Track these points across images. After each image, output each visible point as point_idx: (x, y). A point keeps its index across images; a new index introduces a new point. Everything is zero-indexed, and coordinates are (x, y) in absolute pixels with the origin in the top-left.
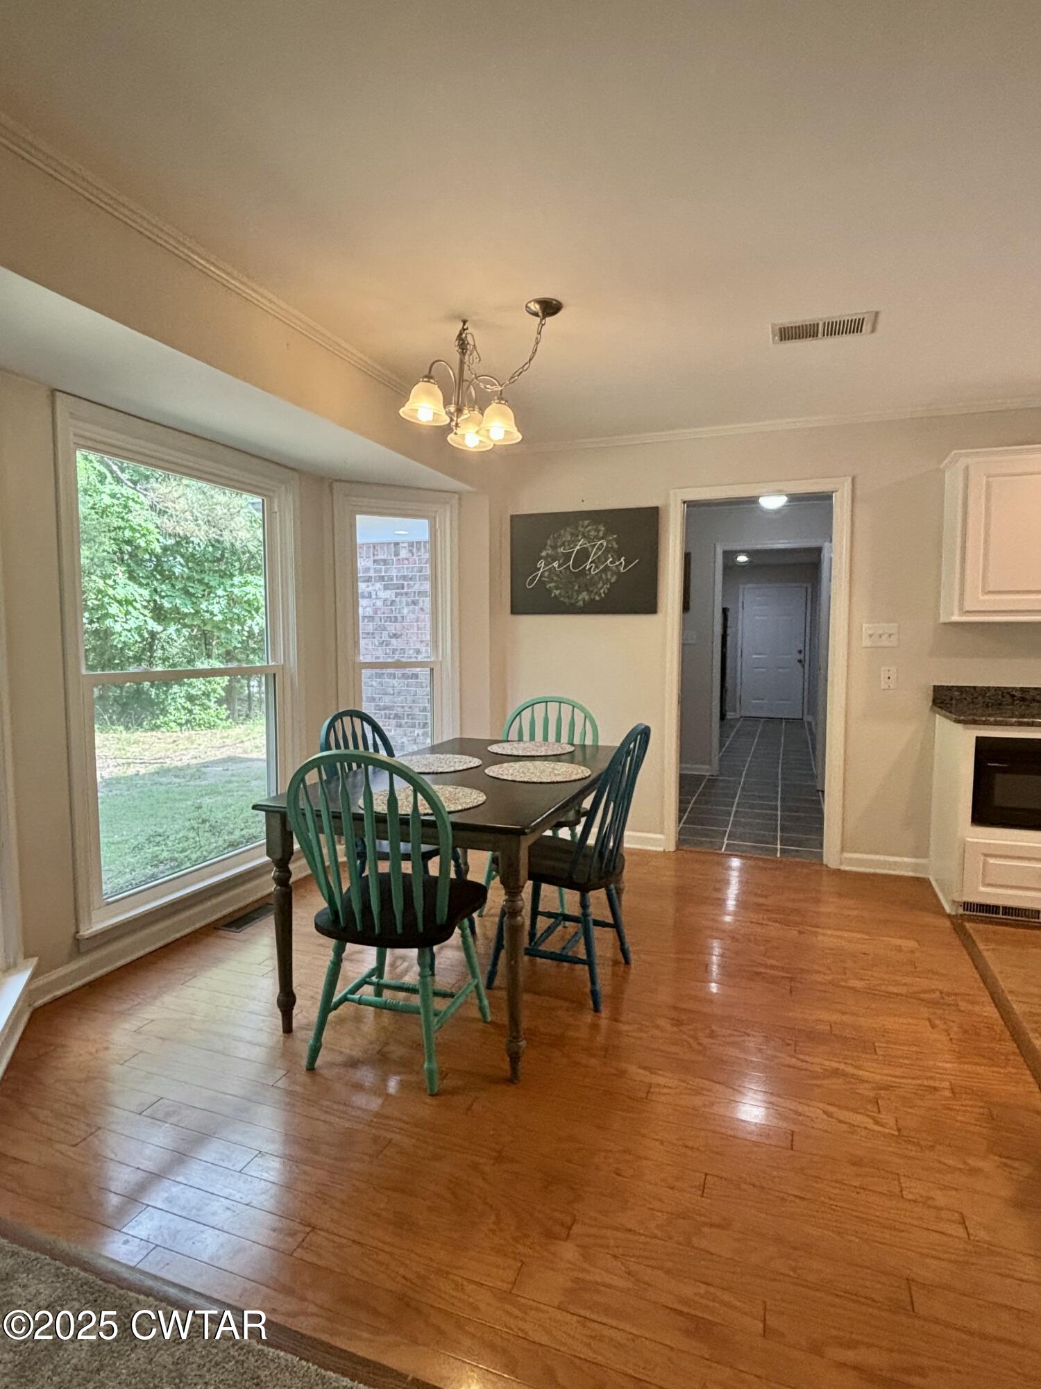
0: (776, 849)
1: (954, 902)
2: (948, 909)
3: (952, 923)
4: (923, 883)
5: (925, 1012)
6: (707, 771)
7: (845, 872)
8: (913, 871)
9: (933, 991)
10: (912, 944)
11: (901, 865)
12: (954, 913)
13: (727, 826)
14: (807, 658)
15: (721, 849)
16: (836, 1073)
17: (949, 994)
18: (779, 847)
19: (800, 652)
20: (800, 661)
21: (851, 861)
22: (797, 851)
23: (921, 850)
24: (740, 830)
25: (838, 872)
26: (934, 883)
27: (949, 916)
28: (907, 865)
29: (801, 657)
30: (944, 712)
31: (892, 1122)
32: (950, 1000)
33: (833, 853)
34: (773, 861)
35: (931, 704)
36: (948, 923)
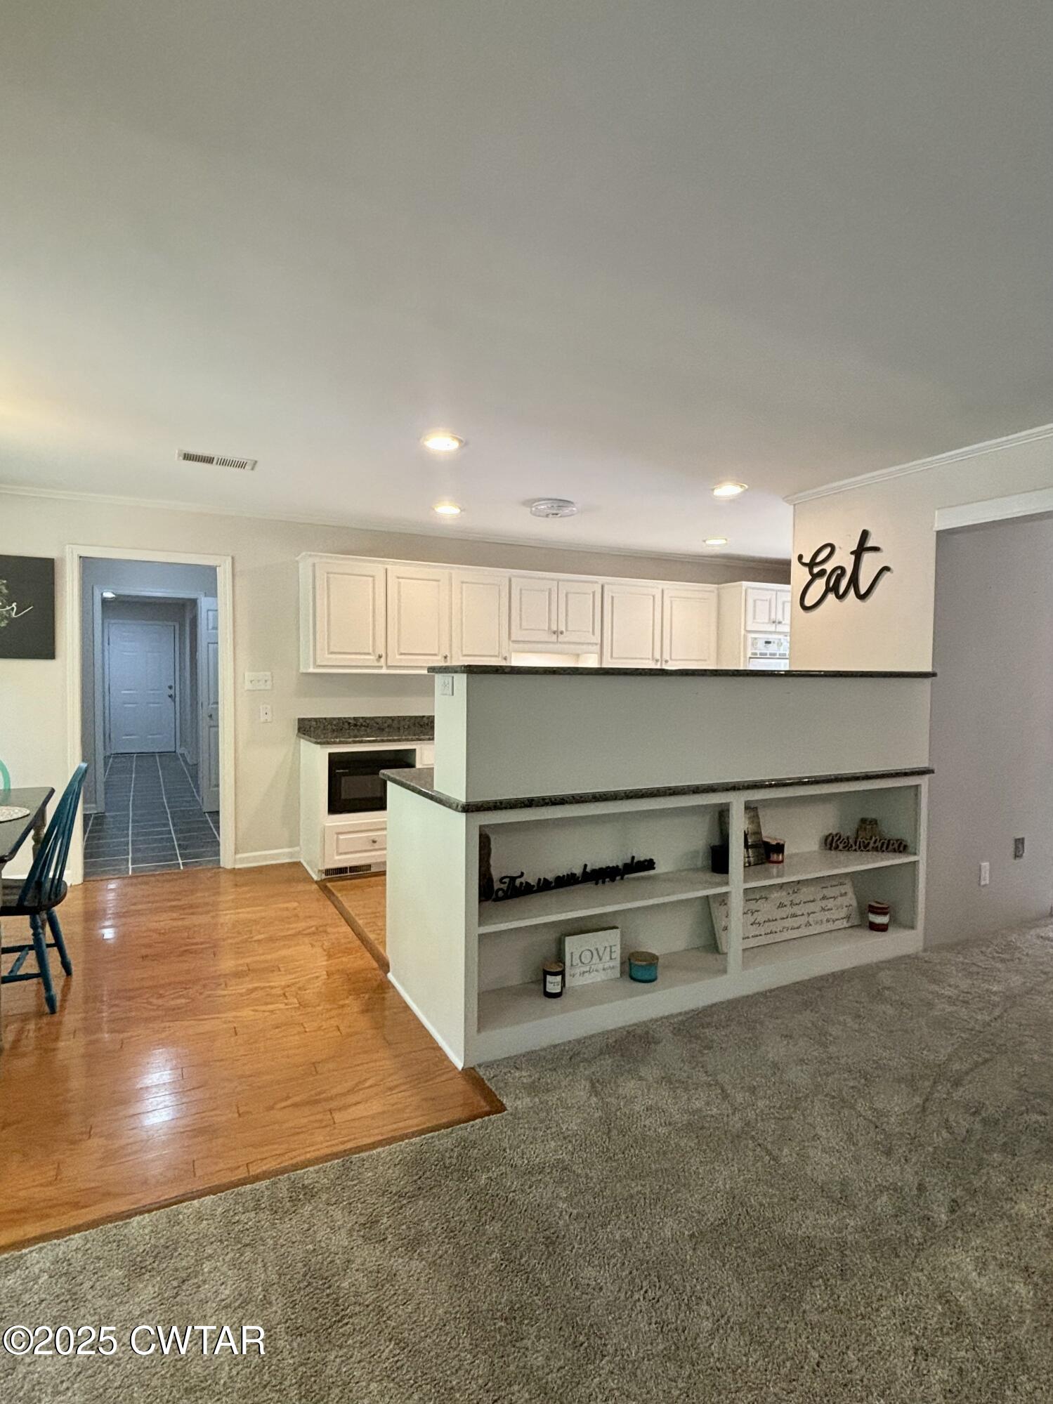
0: (179, 864)
1: (319, 871)
2: (315, 878)
3: (319, 886)
4: (298, 864)
5: (306, 940)
6: (93, 808)
7: (239, 869)
8: (291, 858)
9: (312, 927)
10: (295, 904)
11: (279, 855)
12: (319, 879)
13: (128, 855)
14: (178, 693)
15: (128, 873)
16: (256, 989)
17: (320, 926)
18: (180, 861)
19: (170, 687)
20: (170, 696)
21: (242, 860)
22: (196, 862)
23: (294, 842)
24: (139, 855)
25: (234, 871)
26: (305, 864)
27: (316, 882)
28: (283, 854)
29: (172, 692)
30: (306, 737)
31: (296, 1001)
32: (321, 929)
33: (228, 857)
34: (178, 873)
35: (296, 731)
36: (315, 886)
